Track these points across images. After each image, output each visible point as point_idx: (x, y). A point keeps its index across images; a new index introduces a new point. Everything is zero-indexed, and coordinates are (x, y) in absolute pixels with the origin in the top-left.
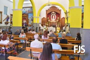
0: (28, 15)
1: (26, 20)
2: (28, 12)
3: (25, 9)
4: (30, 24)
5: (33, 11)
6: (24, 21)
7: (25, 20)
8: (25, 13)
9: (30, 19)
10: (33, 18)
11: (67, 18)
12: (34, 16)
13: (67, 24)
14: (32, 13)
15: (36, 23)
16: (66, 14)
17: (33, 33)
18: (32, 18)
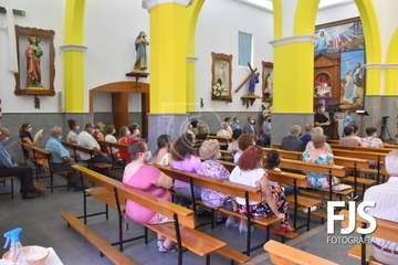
0: (339, 60)
1: (329, 85)
2: (340, 44)
3: (322, 35)
4: (347, 99)
5: (364, 39)
6: (319, 87)
7: (326, 85)
8: (325, 50)
9: (348, 78)
10: (364, 71)
12: (368, 63)
14: (358, 46)
15: (382, 94)
17: (365, 145)
18: (358, 71)
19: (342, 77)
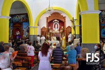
0: (22, 24)
2: (22, 20)
3: (18, 17)
4: (25, 36)
7: (19, 32)
9: (25, 30)
10: (29, 28)
11: (74, 28)
12: (30, 26)
13: (74, 36)
14: (27, 21)
15: (33, 35)
16: (72, 22)
18: (27, 28)
19: (23, 30)
